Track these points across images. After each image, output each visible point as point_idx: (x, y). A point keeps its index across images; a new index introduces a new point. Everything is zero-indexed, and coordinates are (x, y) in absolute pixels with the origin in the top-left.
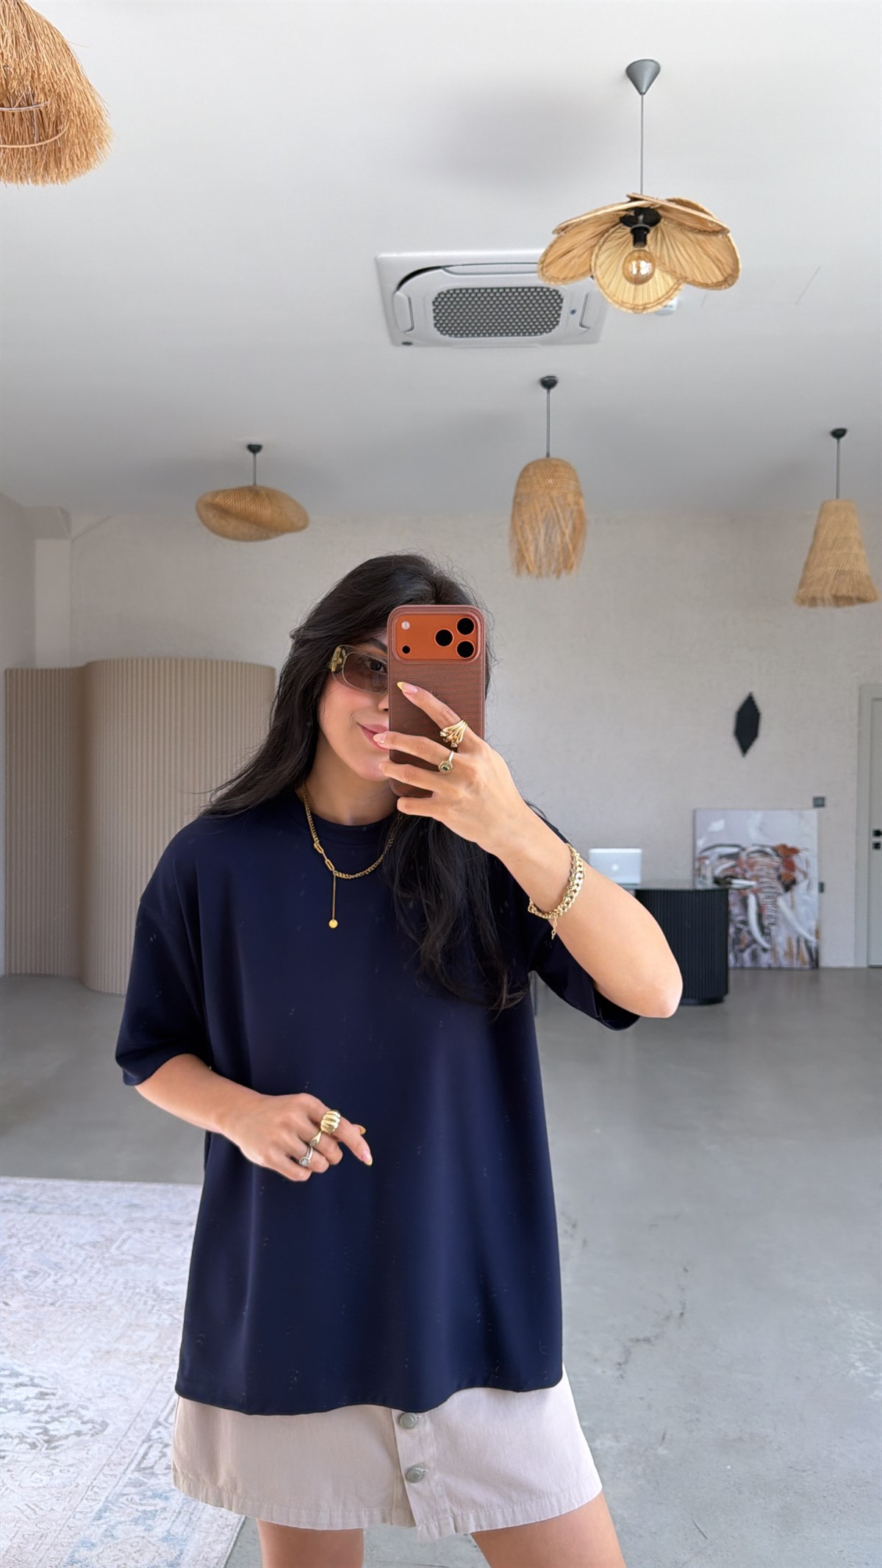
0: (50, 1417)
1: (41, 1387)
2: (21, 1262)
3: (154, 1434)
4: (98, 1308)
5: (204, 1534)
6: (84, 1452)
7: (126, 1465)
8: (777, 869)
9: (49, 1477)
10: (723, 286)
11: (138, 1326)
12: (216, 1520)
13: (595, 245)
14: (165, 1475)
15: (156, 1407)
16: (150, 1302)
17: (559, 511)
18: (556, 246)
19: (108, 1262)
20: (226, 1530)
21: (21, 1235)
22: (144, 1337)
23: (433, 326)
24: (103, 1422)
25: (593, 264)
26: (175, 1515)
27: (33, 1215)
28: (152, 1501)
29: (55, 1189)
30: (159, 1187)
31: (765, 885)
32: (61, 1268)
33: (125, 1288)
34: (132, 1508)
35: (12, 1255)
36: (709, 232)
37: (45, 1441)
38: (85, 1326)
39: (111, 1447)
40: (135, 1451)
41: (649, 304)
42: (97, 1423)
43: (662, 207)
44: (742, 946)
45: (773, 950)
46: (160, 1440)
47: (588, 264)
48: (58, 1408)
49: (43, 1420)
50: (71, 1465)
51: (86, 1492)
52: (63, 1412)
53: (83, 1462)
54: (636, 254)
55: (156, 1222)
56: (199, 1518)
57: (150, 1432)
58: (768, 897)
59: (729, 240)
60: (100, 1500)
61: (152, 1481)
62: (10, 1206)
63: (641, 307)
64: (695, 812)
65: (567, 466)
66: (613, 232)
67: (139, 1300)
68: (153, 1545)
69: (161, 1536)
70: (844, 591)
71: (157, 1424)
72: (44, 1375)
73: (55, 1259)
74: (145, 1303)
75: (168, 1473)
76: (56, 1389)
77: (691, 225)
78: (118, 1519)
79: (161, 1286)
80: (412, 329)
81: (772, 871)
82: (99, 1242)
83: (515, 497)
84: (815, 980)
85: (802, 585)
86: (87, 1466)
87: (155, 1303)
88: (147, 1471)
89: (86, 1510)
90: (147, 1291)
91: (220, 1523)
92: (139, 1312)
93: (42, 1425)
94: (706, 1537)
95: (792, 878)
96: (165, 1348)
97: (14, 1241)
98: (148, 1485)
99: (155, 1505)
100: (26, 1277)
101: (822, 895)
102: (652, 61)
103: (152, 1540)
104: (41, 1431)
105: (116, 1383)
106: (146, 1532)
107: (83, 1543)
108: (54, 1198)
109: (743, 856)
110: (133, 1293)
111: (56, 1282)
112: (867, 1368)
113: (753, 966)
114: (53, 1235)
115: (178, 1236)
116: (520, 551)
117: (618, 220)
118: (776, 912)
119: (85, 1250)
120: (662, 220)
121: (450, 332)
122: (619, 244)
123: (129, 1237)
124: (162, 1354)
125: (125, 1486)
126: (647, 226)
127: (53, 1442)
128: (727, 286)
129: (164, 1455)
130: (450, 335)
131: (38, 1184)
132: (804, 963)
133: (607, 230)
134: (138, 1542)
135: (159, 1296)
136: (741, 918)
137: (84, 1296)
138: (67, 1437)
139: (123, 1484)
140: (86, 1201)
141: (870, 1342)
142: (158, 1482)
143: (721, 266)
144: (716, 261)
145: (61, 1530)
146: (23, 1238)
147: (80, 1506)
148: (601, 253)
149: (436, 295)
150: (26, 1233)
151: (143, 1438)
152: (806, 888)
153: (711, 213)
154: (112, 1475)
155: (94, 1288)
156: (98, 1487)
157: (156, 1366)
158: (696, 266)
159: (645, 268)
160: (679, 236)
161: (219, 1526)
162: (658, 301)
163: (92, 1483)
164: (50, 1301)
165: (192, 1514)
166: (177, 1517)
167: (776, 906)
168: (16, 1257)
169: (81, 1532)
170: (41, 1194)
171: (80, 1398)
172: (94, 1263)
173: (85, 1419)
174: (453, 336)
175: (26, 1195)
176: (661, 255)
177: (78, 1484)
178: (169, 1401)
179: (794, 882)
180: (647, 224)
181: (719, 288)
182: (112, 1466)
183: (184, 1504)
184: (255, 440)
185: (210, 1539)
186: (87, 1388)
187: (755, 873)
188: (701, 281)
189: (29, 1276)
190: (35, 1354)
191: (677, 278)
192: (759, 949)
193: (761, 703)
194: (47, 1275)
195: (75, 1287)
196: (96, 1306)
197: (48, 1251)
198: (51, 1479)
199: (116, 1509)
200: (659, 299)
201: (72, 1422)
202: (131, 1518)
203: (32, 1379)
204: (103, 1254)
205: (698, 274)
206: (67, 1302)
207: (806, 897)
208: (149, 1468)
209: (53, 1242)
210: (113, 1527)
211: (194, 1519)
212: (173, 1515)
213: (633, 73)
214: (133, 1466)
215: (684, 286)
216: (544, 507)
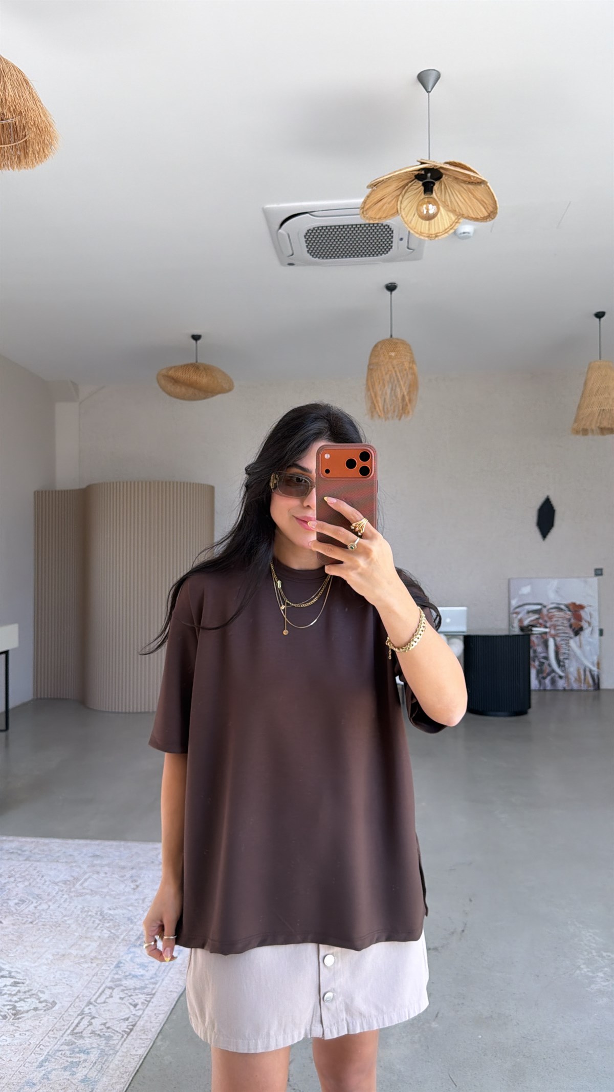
0: (18, 998)
1: (15, 978)
2: (15, 894)
3: (87, 1010)
4: (61, 926)
5: (110, 1078)
6: (38, 1022)
7: (65, 1030)
8: (569, 620)
9: (12, 1039)
10: (488, 220)
11: (86, 938)
12: (119, 1068)
13: (399, 195)
14: (90, 1037)
15: (90, 992)
16: (97, 922)
17: (398, 374)
18: (371, 197)
19: (72, 894)
20: (124, 1076)
21: (18, 875)
22: (89, 945)
23: (306, 252)
24: (53, 1001)
25: (399, 208)
26: (92, 1064)
27: (27, 862)
28: (78, 1055)
29: (47, 844)
30: (115, 843)
31: (560, 631)
32: (40, 898)
33: (81, 912)
34: (63, 1059)
35: (9, 889)
36: (475, 183)
37: (13, 1014)
38: (51, 937)
39: (56, 1018)
40: (72, 1021)
41: (439, 233)
42: (49, 1002)
43: (441, 168)
44: (544, 675)
45: (567, 677)
46: (89, 1014)
47: (396, 208)
48: (25, 992)
49: (14, 1000)
50: (28, 1031)
51: (35, 1049)
52: (27, 995)
53: (36, 1028)
54: (426, 200)
55: (110, 867)
56: (108, 1067)
57: (84, 1008)
58: (563, 640)
59: (489, 188)
60: (43, 1054)
61: (81, 1042)
62: (13, 856)
63: (434, 236)
64: (509, 581)
65: (403, 343)
66: (411, 186)
67: (90, 920)
68: (75, 1085)
69: (80, 1078)
70: (605, 424)
71: (90, 1003)
72: (19, 971)
73: (37, 891)
74: (94, 922)
75: (92, 1036)
76: (25, 979)
77: (463, 179)
78: (54, 1067)
79: (106, 911)
80: (292, 255)
81: (565, 622)
82: (69, 881)
83: (369, 365)
84: (597, 698)
85: (575, 421)
86: (38, 1032)
87: (99, 922)
88: (78, 1035)
89: (33, 1061)
90: (96, 914)
91: (121, 1070)
92: (88, 928)
93: (12, 1003)
94: (456, 1086)
95: (579, 627)
96: (102, 953)
97: (12, 879)
98: (77, 1044)
99: (80, 1058)
100: (16, 904)
101: (602, 638)
102: (434, 70)
103: (74, 1082)
104: (11, 1007)
105: (66, 976)
106: (71, 1077)
107: (27, 1083)
108: (43, 851)
109: (545, 611)
110: (86, 916)
111: (36, 907)
112: (589, 970)
113: (551, 688)
114: (38, 876)
115: (123, 877)
116: (372, 402)
117: (414, 178)
118: (569, 650)
119: (58, 885)
120: (444, 176)
121: (319, 256)
122: (415, 194)
123: (90, 877)
124: (100, 957)
125: (62, 1045)
126: (433, 181)
127: (18, 1015)
128: (491, 219)
129: (91, 1024)
130: (319, 258)
131: (34, 841)
132: (589, 686)
133: (407, 184)
134: (64, 1083)
135: (104, 917)
136: (543, 655)
137: (54, 917)
138: (28, 1011)
139: (61, 1043)
140: (64, 852)
141: (593, 951)
142: (84, 1042)
143: (485, 206)
144: (482, 202)
145: (14, 1074)
146: (18, 877)
147: (29, 1058)
148: (403, 200)
149: (306, 231)
150: (20, 874)
151: (79, 1012)
152: (590, 633)
153: (475, 170)
154: (54, 1037)
155: (61, 912)
156: (43, 1045)
157: (94, 965)
158: (470, 206)
159: (432, 209)
160: (456, 186)
161: (120, 1072)
162: (446, 231)
163: (40, 1042)
164: (30, 920)
165: (103, 1064)
166: (93, 1066)
167: (569, 646)
168: (12, 891)
169: (27, 1076)
170: (35, 848)
171: (40, 986)
172: (63, 895)
173: (42, 1000)
174: (321, 258)
175: (25, 849)
176: (445, 199)
177: (30, 1043)
178: (99, 988)
179: (581, 629)
180: (433, 179)
181: (485, 220)
182: (55, 1031)
183: (99, 1057)
184: (196, 332)
185: (114, 1081)
186: (45, 979)
187: (552, 623)
188: (474, 217)
189: (19, 903)
190: (15, 956)
191: (457, 215)
192: (557, 676)
193: (555, 503)
194: (30, 902)
195: (48, 911)
196: (60, 924)
197: (34, 886)
198: (13, 1040)
199: (53, 1060)
200: (446, 229)
201: (33, 1002)
202: (62, 1067)
203: (10, 972)
204: (70, 889)
205: (471, 212)
206: (41, 921)
207: (590, 640)
208: (79, 1033)
209: (38, 880)
210: (50, 1072)
211: (105, 1067)
212: (90, 1065)
213: (422, 78)
214: (69, 1031)
215: (462, 220)
216: (388, 371)
